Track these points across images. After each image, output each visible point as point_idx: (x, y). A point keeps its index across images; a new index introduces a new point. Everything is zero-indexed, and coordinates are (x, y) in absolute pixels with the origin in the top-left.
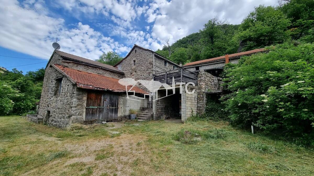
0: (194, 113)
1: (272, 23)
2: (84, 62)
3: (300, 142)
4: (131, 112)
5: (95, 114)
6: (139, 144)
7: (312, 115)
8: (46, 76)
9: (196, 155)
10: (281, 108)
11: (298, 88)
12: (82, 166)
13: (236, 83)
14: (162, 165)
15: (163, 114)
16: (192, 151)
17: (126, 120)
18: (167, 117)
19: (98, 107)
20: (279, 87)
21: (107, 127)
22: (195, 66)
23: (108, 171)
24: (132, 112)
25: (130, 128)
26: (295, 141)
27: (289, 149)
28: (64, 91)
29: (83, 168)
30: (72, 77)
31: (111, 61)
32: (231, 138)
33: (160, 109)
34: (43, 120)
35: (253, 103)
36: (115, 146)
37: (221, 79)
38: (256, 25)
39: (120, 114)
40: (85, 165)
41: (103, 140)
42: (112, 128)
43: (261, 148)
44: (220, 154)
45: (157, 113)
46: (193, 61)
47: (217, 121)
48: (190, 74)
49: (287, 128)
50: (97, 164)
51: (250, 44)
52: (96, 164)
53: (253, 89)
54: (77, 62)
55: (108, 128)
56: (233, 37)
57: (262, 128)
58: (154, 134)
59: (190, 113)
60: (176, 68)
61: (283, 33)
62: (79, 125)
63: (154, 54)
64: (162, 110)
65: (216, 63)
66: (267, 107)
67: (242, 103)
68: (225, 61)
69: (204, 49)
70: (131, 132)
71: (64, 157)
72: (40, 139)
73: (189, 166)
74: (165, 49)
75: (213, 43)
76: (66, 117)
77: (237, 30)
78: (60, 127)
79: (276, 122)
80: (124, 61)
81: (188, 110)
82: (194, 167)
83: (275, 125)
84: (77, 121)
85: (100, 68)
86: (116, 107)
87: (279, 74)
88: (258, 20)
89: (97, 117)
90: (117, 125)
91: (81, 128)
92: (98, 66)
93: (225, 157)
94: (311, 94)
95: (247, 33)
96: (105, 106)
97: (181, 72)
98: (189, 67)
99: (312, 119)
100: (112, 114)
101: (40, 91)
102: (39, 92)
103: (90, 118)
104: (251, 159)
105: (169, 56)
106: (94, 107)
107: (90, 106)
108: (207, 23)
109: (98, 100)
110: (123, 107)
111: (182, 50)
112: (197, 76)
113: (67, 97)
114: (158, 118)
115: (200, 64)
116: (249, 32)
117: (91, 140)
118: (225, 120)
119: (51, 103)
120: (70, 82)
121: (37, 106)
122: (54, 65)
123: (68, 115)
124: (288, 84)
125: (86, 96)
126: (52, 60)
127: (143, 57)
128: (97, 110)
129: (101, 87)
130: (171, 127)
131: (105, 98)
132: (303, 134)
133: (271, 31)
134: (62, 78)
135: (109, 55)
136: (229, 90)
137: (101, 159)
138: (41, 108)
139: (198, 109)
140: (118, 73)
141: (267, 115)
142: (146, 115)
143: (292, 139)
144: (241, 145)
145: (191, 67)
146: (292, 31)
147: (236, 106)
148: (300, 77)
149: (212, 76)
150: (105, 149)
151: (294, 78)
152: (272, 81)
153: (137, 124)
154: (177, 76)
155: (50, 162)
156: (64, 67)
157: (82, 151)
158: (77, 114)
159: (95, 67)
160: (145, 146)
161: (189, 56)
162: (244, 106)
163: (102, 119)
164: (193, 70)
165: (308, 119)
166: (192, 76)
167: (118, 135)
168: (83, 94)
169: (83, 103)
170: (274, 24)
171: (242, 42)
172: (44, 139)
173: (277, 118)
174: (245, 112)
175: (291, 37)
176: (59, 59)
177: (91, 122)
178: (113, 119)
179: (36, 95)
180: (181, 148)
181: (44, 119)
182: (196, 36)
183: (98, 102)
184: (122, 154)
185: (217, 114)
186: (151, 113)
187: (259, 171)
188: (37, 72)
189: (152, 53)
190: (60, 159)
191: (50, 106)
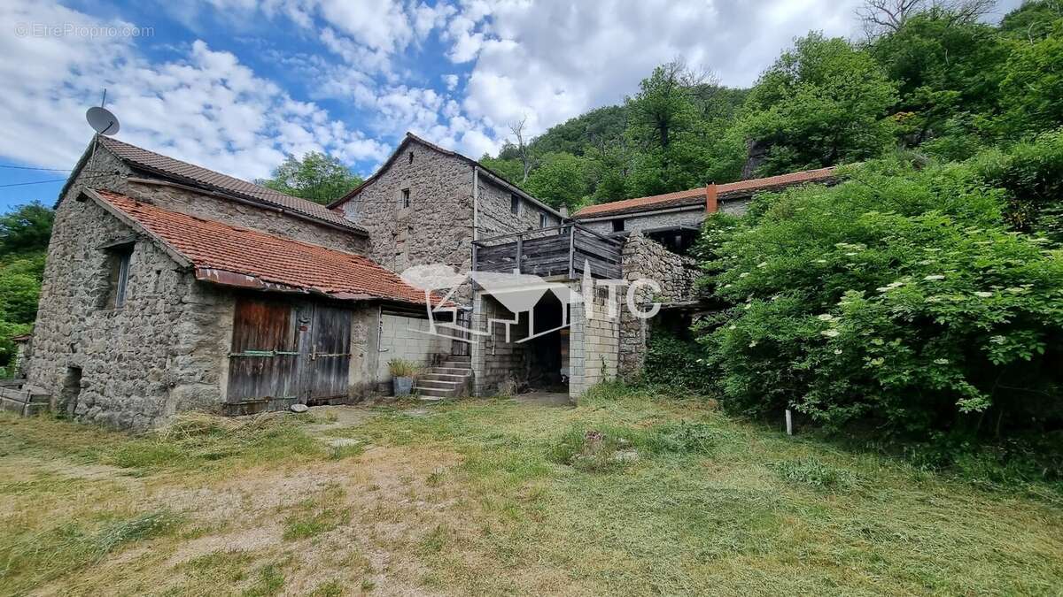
0: (608, 371)
1: (845, 90)
2: (217, 188)
3: (924, 456)
4: (397, 370)
5: (266, 377)
6: (433, 480)
7: (961, 376)
8: (59, 233)
9: (629, 506)
10: (874, 356)
11: (925, 296)
12: (239, 562)
13: (742, 275)
14: (524, 545)
15: (506, 377)
16: (615, 495)
17: (378, 398)
18: (520, 385)
19: (274, 353)
20: (871, 293)
21: (312, 422)
22: (612, 217)
23: (342, 576)
24: (401, 368)
25: (396, 427)
26: (910, 452)
27: (895, 479)
28: (140, 294)
29: (244, 569)
30: (174, 241)
31: (319, 187)
32: (729, 450)
33: (497, 358)
34: (53, 401)
35: (795, 341)
36: (349, 490)
37: (693, 262)
38: (800, 96)
39: (355, 377)
40: (249, 560)
41: (303, 469)
42: (329, 427)
43: (819, 479)
44: (702, 502)
45: (485, 372)
46: (601, 200)
47: (680, 397)
48: (600, 242)
49: (888, 415)
50: (295, 554)
51: (779, 155)
52: (289, 553)
53: (795, 298)
54: (190, 186)
55: (313, 425)
56: (729, 127)
57: (819, 418)
58: (482, 444)
59: (596, 372)
60: (549, 223)
61: (873, 127)
62: (207, 419)
63: (476, 172)
64: (504, 362)
65: (678, 209)
66: (837, 352)
67: (761, 340)
68: (705, 204)
69: (637, 163)
70: (400, 440)
71: (163, 534)
72: (48, 475)
73: (612, 542)
74: (508, 154)
75: (665, 142)
76: (149, 389)
77: (742, 107)
78: (125, 427)
79: (859, 398)
80: (367, 189)
81: (590, 364)
82: (628, 545)
83: (856, 408)
84: (197, 402)
85: (277, 212)
86: (344, 354)
87: (872, 254)
88: (803, 80)
89: (271, 387)
90: (346, 417)
91: (212, 430)
92: (271, 204)
93: (718, 507)
94: (962, 314)
95: (773, 118)
96: (300, 348)
97: (570, 235)
98: (593, 219)
99: (960, 388)
100: (329, 375)
101: (28, 290)
102: (22, 296)
103: (246, 392)
104: (794, 511)
105: (522, 179)
106: (261, 354)
107: (246, 348)
108: (649, 77)
109: (275, 328)
110: (366, 354)
111: (565, 161)
112: (620, 252)
113: (153, 317)
114: (490, 390)
115: (628, 211)
116: (778, 116)
117: (256, 470)
118: (707, 393)
119: (86, 339)
120: (164, 258)
121: (22, 349)
122: (95, 193)
123: (159, 384)
124: (896, 284)
125: (232, 314)
126: (83, 175)
127: (438, 178)
128: (272, 364)
129: (286, 282)
130: (537, 418)
131: (302, 319)
132: (930, 434)
133: (842, 116)
134: (133, 243)
135: (310, 164)
136: (721, 299)
137: (307, 536)
138: (38, 357)
139: (622, 358)
140: (345, 232)
141: (833, 377)
142: (449, 379)
143: (901, 448)
144: (760, 470)
145: (596, 219)
146: (899, 121)
147: (741, 350)
148: (931, 264)
149: (668, 252)
150: (316, 501)
151: (913, 267)
152: (850, 273)
153: (418, 413)
154: (558, 248)
155: (109, 555)
156: (139, 202)
157: (229, 509)
158: (198, 377)
159: (257, 207)
160: (457, 486)
161: (588, 181)
162: (767, 349)
163: (291, 395)
164: (606, 230)
165: (948, 387)
166: (605, 250)
167: (357, 450)
168: (217, 305)
169: (218, 339)
170: (851, 95)
171: (756, 147)
172: (65, 472)
173: (862, 386)
174: (769, 368)
175: (896, 139)
176: (118, 173)
177: (251, 408)
178: (332, 394)
179: (9, 306)
180: (578, 486)
181: (57, 397)
182: (613, 117)
183: (277, 334)
184: (380, 514)
185: (680, 376)
186: (465, 373)
187: (819, 547)
188: (12, 217)
189: (469, 167)
190: (146, 544)
191: (79, 350)
